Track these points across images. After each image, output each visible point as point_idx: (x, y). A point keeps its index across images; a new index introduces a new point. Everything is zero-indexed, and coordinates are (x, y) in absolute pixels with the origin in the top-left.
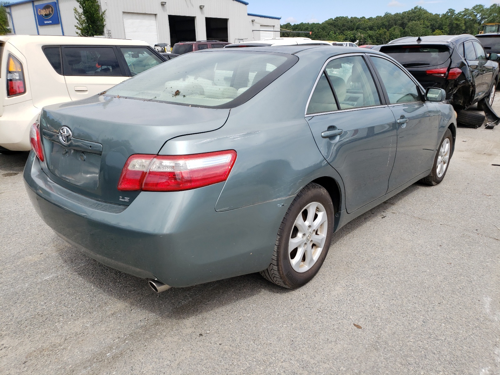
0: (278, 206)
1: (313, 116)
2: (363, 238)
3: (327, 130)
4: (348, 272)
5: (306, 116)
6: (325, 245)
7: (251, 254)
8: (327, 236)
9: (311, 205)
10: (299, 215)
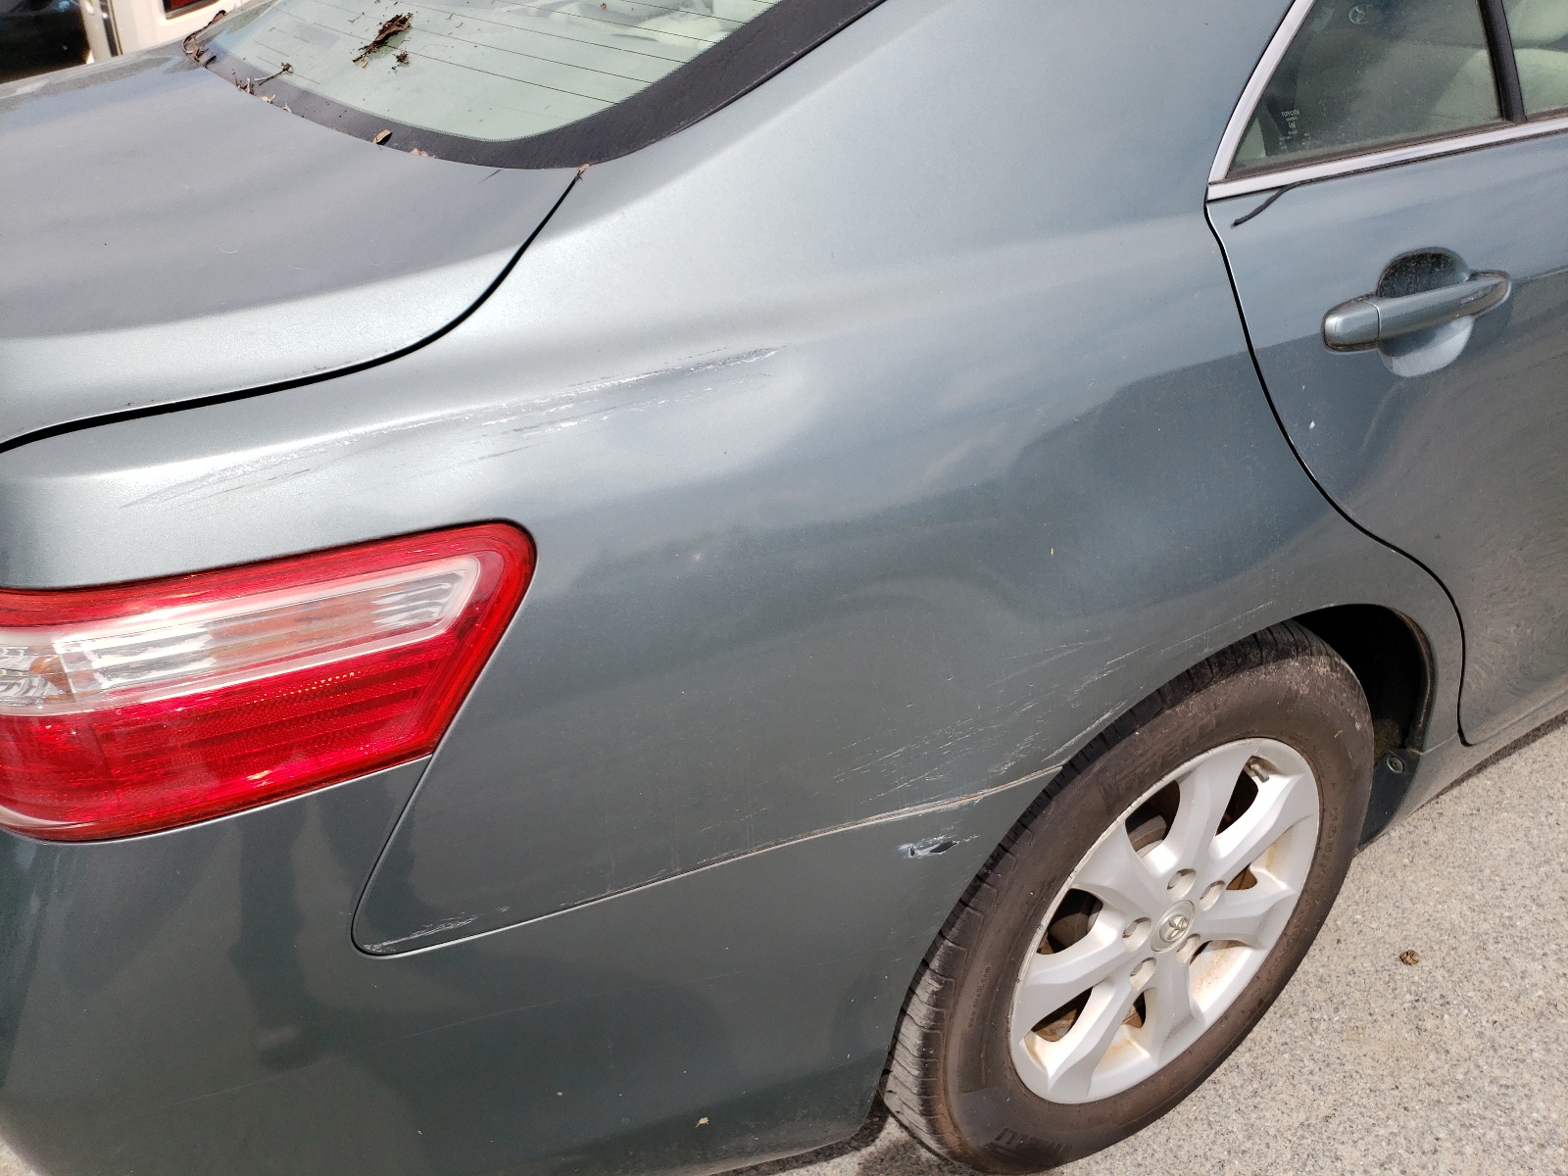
0: (905, 853)
1: (1283, 189)
2: (1552, 820)
3: (1373, 288)
4: (1406, 1081)
5: (1214, 192)
6: (1284, 934)
7: (704, 1121)
8: (1304, 891)
9: (1201, 763)
10: (1105, 835)
